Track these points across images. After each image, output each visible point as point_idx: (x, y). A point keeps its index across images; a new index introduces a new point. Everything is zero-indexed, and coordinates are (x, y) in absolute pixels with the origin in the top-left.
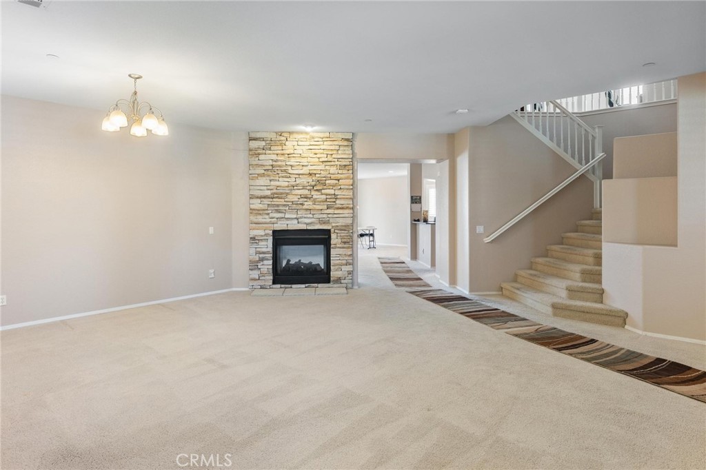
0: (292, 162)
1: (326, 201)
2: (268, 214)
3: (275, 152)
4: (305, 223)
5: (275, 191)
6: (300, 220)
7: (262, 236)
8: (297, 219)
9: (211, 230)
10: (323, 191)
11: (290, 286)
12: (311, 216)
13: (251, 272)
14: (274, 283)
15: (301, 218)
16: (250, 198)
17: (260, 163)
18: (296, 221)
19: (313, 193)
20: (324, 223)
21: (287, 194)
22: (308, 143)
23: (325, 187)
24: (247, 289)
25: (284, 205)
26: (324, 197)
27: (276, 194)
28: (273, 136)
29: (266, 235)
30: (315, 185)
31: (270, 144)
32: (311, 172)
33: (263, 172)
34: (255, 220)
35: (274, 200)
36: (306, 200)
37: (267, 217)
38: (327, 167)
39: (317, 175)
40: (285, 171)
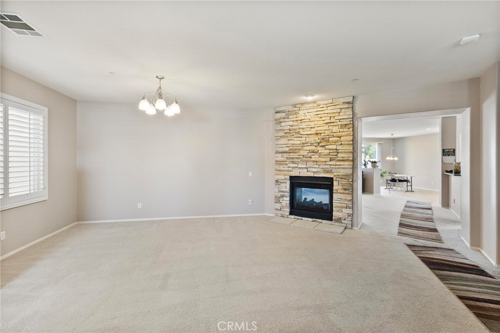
0: (303, 125)
1: (329, 155)
2: (287, 164)
3: (292, 120)
4: (313, 172)
5: (291, 148)
6: (309, 169)
7: (282, 180)
8: (307, 169)
9: (250, 174)
10: (327, 147)
11: (301, 218)
12: (317, 166)
13: (276, 204)
14: (291, 213)
15: (309, 168)
16: (276, 153)
17: (282, 128)
18: (306, 170)
19: (319, 148)
20: (328, 172)
21: (300, 150)
22: (315, 110)
23: (328, 144)
24: (274, 215)
25: (297, 158)
26: (328, 151)
27: (292, 150)
28: (291, 108)
29: (285, 179)
30: (320, 142)
31: (289, 114)
32: (317, 132)
33: (284, 134)
34: (279, 169)
35: (291, 154)
36: (313, 154)
37: (286, 166)
38: (330, 128)
39: (322, 134)
40: (298, 133)
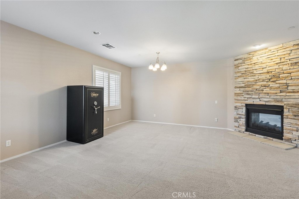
0: (257, 67)
1: (280, 88)
2: (243, 96)
3: (247, 64)
4: (264, 101)
5: (246, 84)
6: (261, 99)
7: (240, 106)
8: (259, 98)
9: (216, 102)
10: (277, 82)
11: (254, 134)
12: (268, 97)
13: (235, 123)
14: (246, 130)
15: (261, 98)
16: (235, 88)
17: (239, 71)
18: (258, 100)
19: (269, 83)
20: (278, 101)
21: (253, 85)
22: (266, 54)
23: (279, 79)
24: (233, 130)
25: (252, 91)
26: (278, 85)
27: (247, 85)
28: (246, 56)
29: (242, 106)
30: (271, 78)
31: (244, 60)
32: (268, 71)
33: (241, 75)
34: (237, 99)
35: (246, 88)
36: (265, 87)
37: (242, 97)
38: (280, 67)
39: (273, 73)
40: (252, 73)
